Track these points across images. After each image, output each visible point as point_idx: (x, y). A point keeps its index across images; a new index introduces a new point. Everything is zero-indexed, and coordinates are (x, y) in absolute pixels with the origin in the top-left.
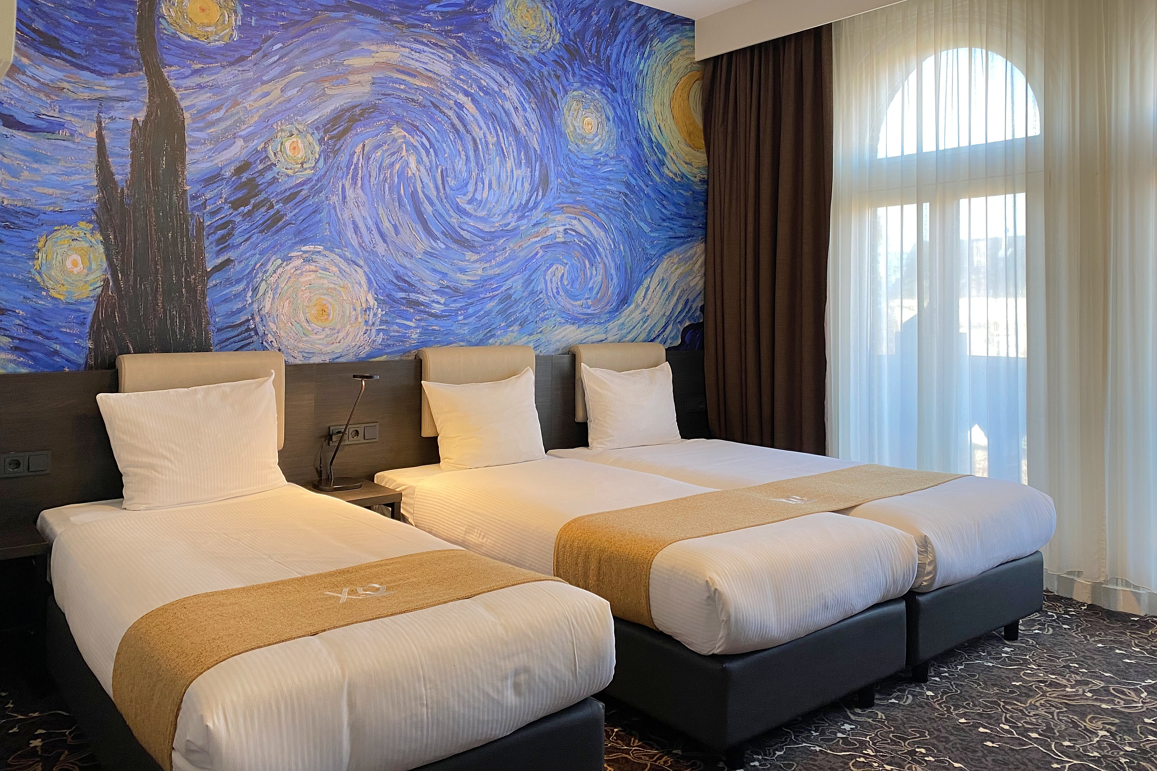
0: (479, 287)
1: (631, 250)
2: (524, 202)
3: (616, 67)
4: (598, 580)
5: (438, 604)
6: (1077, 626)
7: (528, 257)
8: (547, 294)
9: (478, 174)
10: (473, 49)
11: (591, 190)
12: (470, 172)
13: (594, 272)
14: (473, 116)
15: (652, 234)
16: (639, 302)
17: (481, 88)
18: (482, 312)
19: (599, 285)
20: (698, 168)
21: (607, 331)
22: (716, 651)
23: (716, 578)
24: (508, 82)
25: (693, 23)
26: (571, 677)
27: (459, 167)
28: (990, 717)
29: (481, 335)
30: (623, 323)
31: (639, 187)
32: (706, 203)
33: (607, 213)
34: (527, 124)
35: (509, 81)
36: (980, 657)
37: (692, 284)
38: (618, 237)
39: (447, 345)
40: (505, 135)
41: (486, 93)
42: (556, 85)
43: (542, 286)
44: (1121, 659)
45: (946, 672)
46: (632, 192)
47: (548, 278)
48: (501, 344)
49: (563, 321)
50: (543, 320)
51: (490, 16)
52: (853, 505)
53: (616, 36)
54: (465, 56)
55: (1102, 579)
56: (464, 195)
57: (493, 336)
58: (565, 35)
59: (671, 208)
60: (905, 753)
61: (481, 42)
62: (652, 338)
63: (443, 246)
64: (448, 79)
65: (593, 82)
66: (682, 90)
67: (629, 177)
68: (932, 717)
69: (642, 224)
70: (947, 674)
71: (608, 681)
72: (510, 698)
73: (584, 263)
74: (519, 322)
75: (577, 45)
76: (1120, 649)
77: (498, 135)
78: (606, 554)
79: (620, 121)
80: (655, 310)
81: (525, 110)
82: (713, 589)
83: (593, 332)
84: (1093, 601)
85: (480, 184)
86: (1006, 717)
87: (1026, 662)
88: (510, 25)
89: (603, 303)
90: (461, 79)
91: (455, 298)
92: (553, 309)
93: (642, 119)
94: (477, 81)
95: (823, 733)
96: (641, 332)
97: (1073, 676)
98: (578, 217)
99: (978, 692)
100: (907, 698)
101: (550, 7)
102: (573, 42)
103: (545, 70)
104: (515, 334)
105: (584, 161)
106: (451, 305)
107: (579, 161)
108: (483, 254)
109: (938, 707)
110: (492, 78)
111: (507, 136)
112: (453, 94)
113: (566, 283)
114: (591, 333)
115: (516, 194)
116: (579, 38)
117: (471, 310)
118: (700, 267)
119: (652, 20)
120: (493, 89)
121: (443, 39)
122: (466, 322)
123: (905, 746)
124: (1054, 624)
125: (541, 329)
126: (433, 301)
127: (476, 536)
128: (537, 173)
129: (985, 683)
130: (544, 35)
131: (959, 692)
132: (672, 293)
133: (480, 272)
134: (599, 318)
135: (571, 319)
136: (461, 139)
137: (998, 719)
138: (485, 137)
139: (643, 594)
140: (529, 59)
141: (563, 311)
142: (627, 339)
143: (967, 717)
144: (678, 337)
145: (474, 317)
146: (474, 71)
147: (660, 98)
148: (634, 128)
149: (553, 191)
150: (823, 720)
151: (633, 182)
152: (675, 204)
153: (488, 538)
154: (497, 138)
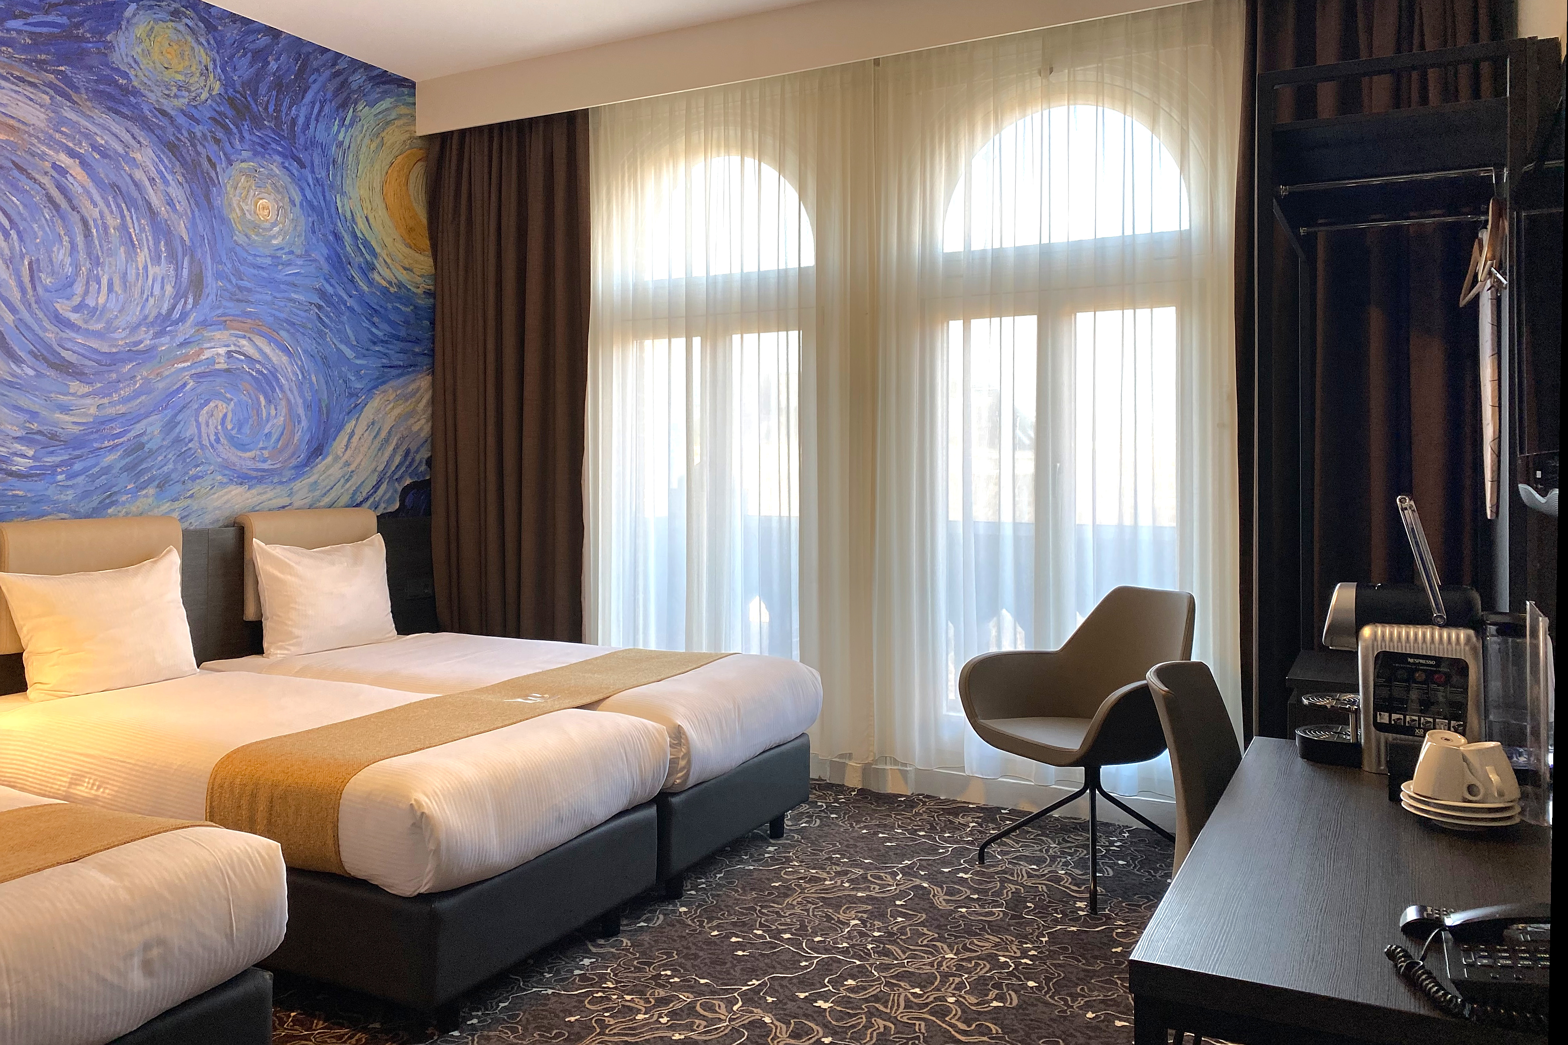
0: (92, 433)
1: (327, 383)
2: (164, 312)
3: (305, 135)
4: (269, 822)
5: (28, 873)
6: (845, 814)
7: (171, 390)
8: (200, 443)
9: (90, 271)
10: (83, 91)
11: (269, 298)
12: (77, 267)
13: (273, 412)
14: (83, 187)
15: (358, 362)
16: (340, 453)
17: (95, 147)
18: (97, 469)
19: (280, 429)
20: (422, 276)
21: (292, 493)
22: (422, 890)
23: (423, 799)
24: (139, 142)
25: (413, 85)
26: (225, 943)
27: (61, 257)
28: (744, 924)
29: (95, 501)
30: (316, 482)
31: (340, 297)
32: (433, 323)
33: (292, 331)
34: (170, 203)
35: (141, 140)
36: (741, 861)
37: (415, 428)
38: (308, 364)
39: (39, 518)
40: (134, 218)
41: (104, 155)
42: (215, 152)
43: (192, 430)
44: (883, 843)
45: (703, 883)
46: (329, 303)
47: (201, 419)
48: (127, 514)
49: (225, 480)
50: (194, 478)
51: (110, 46)
52: (601, 698)
53: (305, 91)
54: (69, 98)
55: (870, 760)
56: (68, 299)
57: (113, 503)
58: (228, 84)
59: (385, 326)
60: (650, 979)
61: (96, 81)
62: (358, 501)
63: (31, 373)
64: (42, 131)
65: (271, 152)
66: (399, 171)
67: (325, 283)
68: (684, 934)
69: (343, 347)
70: (704, 886)
71: (277, 942)
72: (137, 980)
73: (258, 399)
74: (157, 482)
75: (246, 99)
76: (883, 833)
77: (123, 217)
78: (280, 788)
79: (310, 207)
80: (363, 463)
81: (166, 182)
82: (419, 814)
83: (271, 495)
84: (863, 785)
85: (94, 286)
86: (760, 922)
87: (789, 860)
88: (143, 62)
89: (286, 455)
90: (62, 133)
91: (52, 449)
92: (210, 464)
93: (343, 206)
94: (87, 136)
95: (558, 972)
96: (342, 494)
97: (834, 867)
98: (248, 335)
99: (735, 899)
100: (658, 918)
101: (205, 44)
102: (241, 95)
103: (198, 130)
104: (150, 500)
105: (258, 259)
106: (46, 459)
107: (249, 257)
108: (99, 385)
109: (690, 923)
110: (113, 134)
111: (137, 218)
112: (51, 153)
113: (229, 427)
114: (268, 496)
115: (151, 301)
116: (250, 89)
117: (78, 466)
118: (425, 406)
119: (357, 76)
120: (116, 152)
121: (33, 72)
122: (70, 483)
123: (650, 972)
124: (823, 814)
125: (191, 492)
126: (15, 454)
127: (87, 787)
128: (185, 272)
129: (743, 888)
130: (196, 82)
131: (715, 902)
132: (387, 440)
133: (93, 410)
134: (281, 474)
135: (238, 477)
136: (63, 218)
137: (752, 926)
138: (102, 216)
139: (330, 832)
140: (173, 113)
141: (226, 466)
142: (322, 504)
143: (720, 929)
144: (395, 500)
145: (83, 477)
146: (83, 122)
147: (367, 180)
148: (331, 216)
149: (210, 298)
150: (561, 959)
151: (330, 290)
152: (391, 323)
153: (106, 788)
154: (122, 220)
